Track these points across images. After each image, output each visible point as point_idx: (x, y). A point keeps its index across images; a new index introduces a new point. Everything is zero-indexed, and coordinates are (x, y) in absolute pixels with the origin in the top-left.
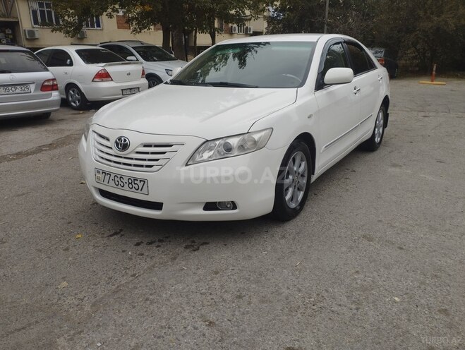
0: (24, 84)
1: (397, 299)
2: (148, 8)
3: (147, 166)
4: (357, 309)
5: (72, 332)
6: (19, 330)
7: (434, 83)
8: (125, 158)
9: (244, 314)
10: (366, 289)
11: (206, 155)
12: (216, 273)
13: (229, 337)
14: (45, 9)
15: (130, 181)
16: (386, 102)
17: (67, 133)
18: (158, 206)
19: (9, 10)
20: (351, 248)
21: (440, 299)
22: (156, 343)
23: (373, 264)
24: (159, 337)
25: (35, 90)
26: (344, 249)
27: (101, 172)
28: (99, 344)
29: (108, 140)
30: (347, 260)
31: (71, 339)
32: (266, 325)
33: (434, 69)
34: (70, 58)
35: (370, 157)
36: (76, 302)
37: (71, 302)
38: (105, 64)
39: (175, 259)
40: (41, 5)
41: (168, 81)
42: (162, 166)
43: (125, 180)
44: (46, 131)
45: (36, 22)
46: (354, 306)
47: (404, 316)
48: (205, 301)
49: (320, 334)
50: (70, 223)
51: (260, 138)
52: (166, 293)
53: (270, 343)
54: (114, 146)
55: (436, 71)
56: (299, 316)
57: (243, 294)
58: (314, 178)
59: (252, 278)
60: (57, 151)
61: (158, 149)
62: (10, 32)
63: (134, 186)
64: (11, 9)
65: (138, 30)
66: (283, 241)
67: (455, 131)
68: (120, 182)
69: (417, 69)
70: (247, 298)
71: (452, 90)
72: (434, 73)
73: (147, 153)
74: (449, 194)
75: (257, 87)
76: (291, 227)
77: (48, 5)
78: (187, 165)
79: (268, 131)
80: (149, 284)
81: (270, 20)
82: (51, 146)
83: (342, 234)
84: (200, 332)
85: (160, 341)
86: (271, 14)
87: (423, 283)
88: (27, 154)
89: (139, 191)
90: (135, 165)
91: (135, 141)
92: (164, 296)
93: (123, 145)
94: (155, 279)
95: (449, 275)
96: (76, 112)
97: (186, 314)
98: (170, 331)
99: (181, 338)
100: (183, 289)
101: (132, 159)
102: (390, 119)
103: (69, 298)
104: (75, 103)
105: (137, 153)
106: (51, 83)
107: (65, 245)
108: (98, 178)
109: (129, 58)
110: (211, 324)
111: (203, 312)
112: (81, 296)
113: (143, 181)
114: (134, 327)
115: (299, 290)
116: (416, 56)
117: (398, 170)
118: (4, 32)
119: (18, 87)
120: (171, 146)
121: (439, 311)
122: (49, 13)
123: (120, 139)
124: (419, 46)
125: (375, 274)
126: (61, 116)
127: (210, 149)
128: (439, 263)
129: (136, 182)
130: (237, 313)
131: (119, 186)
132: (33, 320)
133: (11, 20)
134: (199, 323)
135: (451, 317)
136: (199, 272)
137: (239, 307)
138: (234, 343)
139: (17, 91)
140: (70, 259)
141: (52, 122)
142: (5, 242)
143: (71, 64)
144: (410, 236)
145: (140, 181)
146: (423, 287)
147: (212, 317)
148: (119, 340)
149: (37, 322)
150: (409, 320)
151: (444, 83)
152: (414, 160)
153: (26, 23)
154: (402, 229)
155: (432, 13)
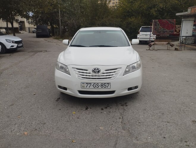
3: (109, 78)
8: (98, 76)
15: (102, 85)
27: (85, 83)
29: (86, 70)
43: (100, 84)
63: (104, 86)
89: (106, 88)
93: (97, 71)
105: (103, 73)
108: (83, 86)
120: (117, 69)
123: (95, 69)
129: (105, 84)
131: (96, 88)
145: (107, 84)
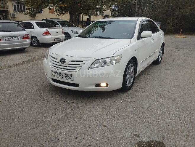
0: (16, 36)
1: (173, 118)
2: (65, 5)
3: (73, 70)
4: (159, 121)
5: (53, 129)
6: (33, 129)
7: (181, 36)
8: (64, 66)
9: (117, 123)
10: (161, 115)
11: (96, 65)
12: (104, 109)
13: (112, 130)
14: (19, 5)
15: (66, 75)
16: (163, 45)
17: (34, 56)
18: (77, 85)
19: (4, 5)
20: (154, 100)
21: (189, 118)
22: (86, 133)
23: (163, 106)
24: (86, 131)
25: (20, 39)
26: (151, 101)
27: (54, 72)
28: (64, 133)
29: (57, 59)
30: (153, 104)
31: (53, 132)
32: (125, 127)
33: (181, 31)
34: (33, 26)
35: (157, 66)
36: (52, 119)
37: (50, 119)
38: (47, 28)
39: (87, 104)
40: (17, 3)
41: (77, 36)
42: (79, 69)
43: (64, 75)
44: (25, 55)
45: (15, 11)
46: (157, 121)
47: (176, 124)
48: (101, 119)
49: (146, 130)
50: (43, 91)
51: (117, 58)
52: (86, 116)
53: (128, 133)
54: (59, 62)
55: (182, 32)
56: (137, 124)
57: (115, 116)
58: (136, 75)
59: (118, 111)
60: (31, 63)
61: (77, 63)
62: (5, 14)
63: (68, 77)
64: (5, 5)
65: (59, 14)
66: (127, 98)
67: (190, 56)
68: (62, 76)
69: (174, 31)
70: (117, 117)
71: (188, 40)
72: (181, 32)
73: (73, 64)
74: (190, 80)
75: (114, 39)
76: (130, 93)
77: (20, 4)
78: (89, 69)
79: (120, 56)
80: (79, 113)
81: (113, 10)
82: (28, 62)
83: (150, 95)
84: (101, 129)
85: (87, 132)
86: (113, 8)
87: (182, 113)
88: (19, 65)
89: (70, 79)
90: (68, 69)
91: (68, 60)
92: (85, 117)
93: (63, 61)
94: (80, 111)
95: (192, 110)
96: (35, 48)
97: (95, 123)
98: (90, 129)
99: (95, 131)
100: (92, 114)
101: (67, 67)
102: (165, 51)
103: (49, 118)
104: (35, 44)
105: (69, 64)
106: (27, 36)
107: (43, 99)
108: (53, 74)
109: (56, 26)
110: (105, 126)
111: (101, 122)
112: (53, 117)
113: (71, 75)
114: (76, 127)
115: (136, 115)
116: (173, 26)
117: (169, 71)
118: (2, 14)
119: (14, 38)
120: (83, 61)
121: (189, 122)
122: (21, 7)
123: (62, 59)
124: (174, 22)
125: (164, 109)
126: (29, 49)
127: (98, 63)
128: (188, 105)
130: (114, 123)
131: (61, 78)
132: (37, 125)
133: (5, 9)
134: (100, 126)
135: (193, 124)
136: (97, 108)
137: (114, 121)
138: (115, 133)
139: (13, 39)
140: (46, 104)
141: (26, 52)
142: (19, 98)
143: (34, 28)
144: (176, 96)
146: (182, 114)
147: (105, 124)
148: (72, 132)
149: (39, 126)
150: (178, 125)
151: (185, 37)
152: (175, 68)
153: (11, 11)
154: (173, 93)
155: (180, 8)
